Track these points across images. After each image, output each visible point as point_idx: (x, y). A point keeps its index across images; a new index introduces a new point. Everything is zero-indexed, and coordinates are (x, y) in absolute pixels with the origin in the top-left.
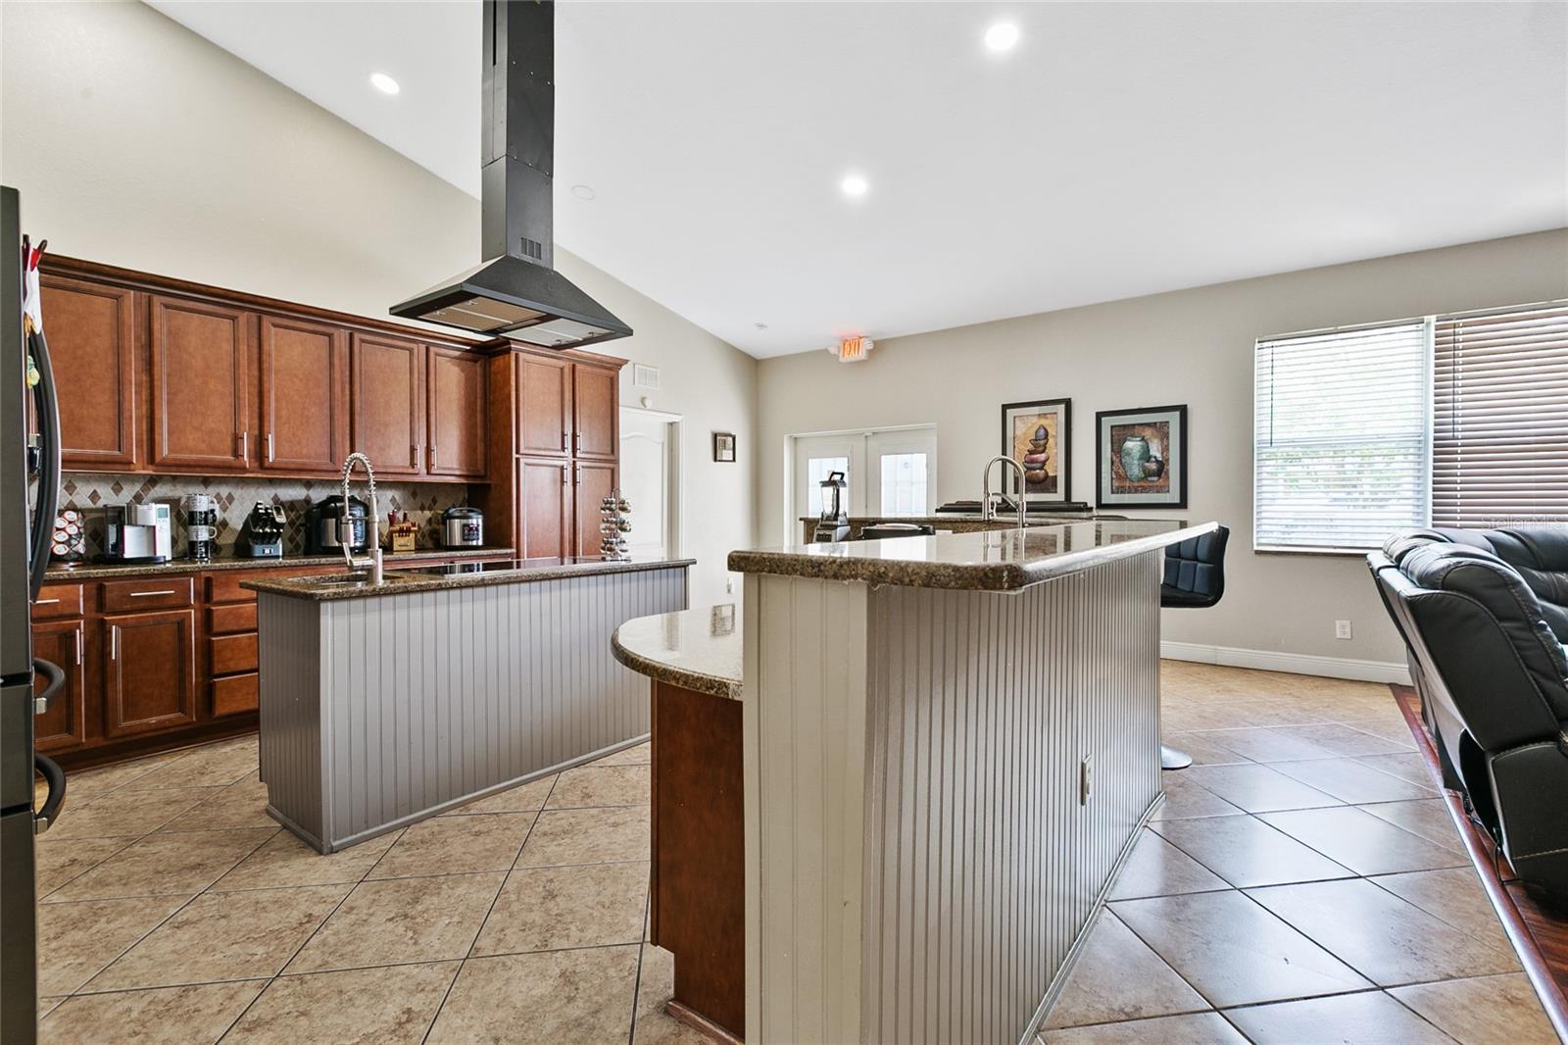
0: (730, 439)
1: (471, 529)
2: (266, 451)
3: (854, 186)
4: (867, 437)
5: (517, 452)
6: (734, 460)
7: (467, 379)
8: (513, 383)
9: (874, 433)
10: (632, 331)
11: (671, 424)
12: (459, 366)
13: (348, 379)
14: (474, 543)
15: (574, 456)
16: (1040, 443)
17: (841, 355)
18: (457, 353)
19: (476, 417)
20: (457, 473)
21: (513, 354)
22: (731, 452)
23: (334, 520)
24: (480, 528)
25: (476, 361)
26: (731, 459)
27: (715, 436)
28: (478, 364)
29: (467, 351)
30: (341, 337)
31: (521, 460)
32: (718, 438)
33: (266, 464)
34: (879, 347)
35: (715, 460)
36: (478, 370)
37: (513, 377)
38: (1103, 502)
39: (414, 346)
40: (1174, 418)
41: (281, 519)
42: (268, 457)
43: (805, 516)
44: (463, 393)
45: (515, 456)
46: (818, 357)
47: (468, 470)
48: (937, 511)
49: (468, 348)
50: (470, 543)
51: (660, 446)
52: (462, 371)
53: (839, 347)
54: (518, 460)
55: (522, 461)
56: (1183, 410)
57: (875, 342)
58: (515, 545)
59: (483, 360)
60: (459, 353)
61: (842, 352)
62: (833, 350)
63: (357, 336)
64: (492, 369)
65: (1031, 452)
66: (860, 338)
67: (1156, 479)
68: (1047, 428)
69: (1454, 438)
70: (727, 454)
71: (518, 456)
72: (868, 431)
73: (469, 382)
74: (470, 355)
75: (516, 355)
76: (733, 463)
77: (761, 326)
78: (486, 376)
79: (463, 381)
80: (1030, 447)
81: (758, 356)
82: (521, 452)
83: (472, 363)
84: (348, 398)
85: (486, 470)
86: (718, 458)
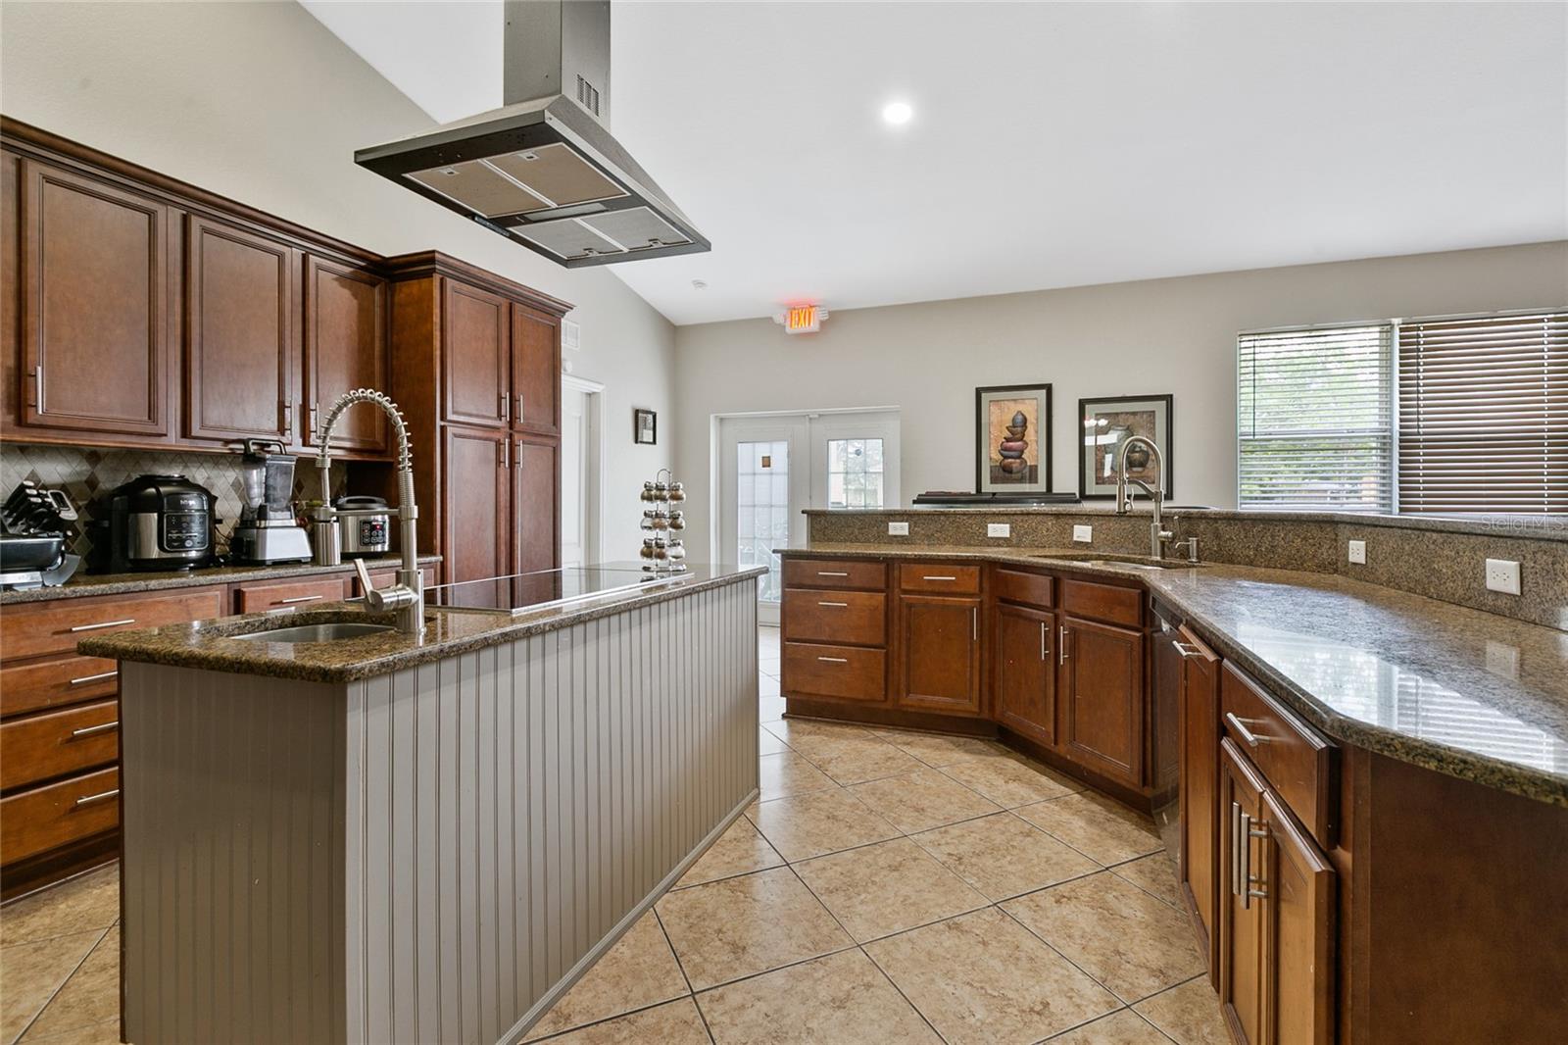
0: (650, 417)
1: (374, 528)
2: (31, 396)
3: (898, 113)
4: (810, 419)
5: (443, 418)
6: (654, 442)
7: (361, 309)
8: (437, 319)
9: (820, 415)
10: (710, 244)
11: (589, 395)
12: (350, 289)
13: (178, 288)
14: (379, 548)
15: (511, 428)
16: (1018, 429)
17: (788, 324)
18: (347, 270)
19: (373, 365)
20: (347, 444)
21: (437, 278)
22: (651, 432)
23: (156, 515)
24: (387, 526)
25: (373, 285)
26: (651, 440)
27: (637, 412)
28: (377, 290)
29: (361, 268)
30: (169, 219)
31: (448, 428)
32: (640, 415)
33: (31, 420)
34: (835, 319)
35: (636, 442)
36: (377, 297)
37: (437, 311)
38: (1087, 493)
39: (285, 249)
40: (1160, 407)
41: (69, 514)
42: (36, 406)
43: (807, 508)
44: (355, 328)
45: (439, 423)
46: (760, 326)
47: (362, 441)
48: (915, 502)
49: (363, 264)
50: (372, 549)
51: (578, 421)
52: (355, 296)
53: (785, 316)
54: (443, 428)
55: (450, 430)
56: (1168, 399)
57: (831, 313)
58: (438, 550)
59: (383, 283)
60: (350, 269)
61: (789, 320)
62: (779, 319)
63: (196, 223)
64: (396, 299)
65: (1008, 440)
66: (811, 307)
67: (1140, 469)
68: (1025, 414)
69: (1418, 434)
70: (647, 435)
71: (443, 423)
72: (814, 411)
73: (364, 313)
74: (365, 275)
75: (442, 279)
76: (653, 446)
77: (699, 284)
78: (388, 308)
79: (355, 312)
80: (1007, 434)
81: (679, 319)
82: (449, 418)
83: (367, 286)
84: (178, 318)
85: (386, 442)
86: (639, 440)
